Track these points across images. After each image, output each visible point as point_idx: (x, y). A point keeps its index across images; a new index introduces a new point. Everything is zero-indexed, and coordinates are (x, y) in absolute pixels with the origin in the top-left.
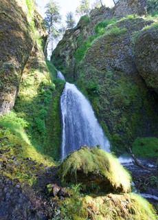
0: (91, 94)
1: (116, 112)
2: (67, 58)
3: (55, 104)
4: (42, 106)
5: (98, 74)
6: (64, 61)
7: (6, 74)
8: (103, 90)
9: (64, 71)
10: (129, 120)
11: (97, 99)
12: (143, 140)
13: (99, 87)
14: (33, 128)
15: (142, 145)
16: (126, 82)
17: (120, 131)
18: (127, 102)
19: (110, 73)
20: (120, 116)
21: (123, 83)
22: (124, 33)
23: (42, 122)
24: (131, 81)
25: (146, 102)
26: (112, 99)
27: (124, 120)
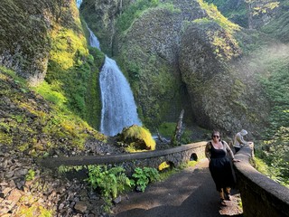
0: (132, 76)
1: (151, 99)
2: (106, 16)
3: (94, 81)
4: (80, 81)
5: (142, 56)
6: (100, 18)
7: (36, 35)
8: (144, 75)
9: (99, 34)
10: (161, 107)
11: (137, 83)
12: (167, 124)
13: (141, 72)
14: (71, 104)
15: (166, 127)
16: (166, 72)
17: (152, 115)
18: (163, 91)
19: (153, 58)
20: (154, 102)
21: (164, 72)
22: (177, 14)
23: (82, 100)
24: (170, 71)
25: (177, 94)
26: (151, 86)
27: (157, 106)
